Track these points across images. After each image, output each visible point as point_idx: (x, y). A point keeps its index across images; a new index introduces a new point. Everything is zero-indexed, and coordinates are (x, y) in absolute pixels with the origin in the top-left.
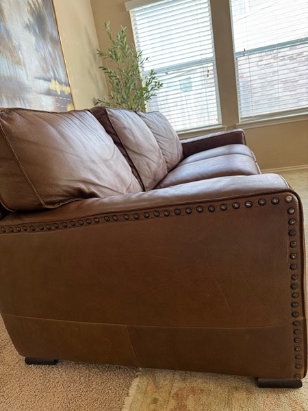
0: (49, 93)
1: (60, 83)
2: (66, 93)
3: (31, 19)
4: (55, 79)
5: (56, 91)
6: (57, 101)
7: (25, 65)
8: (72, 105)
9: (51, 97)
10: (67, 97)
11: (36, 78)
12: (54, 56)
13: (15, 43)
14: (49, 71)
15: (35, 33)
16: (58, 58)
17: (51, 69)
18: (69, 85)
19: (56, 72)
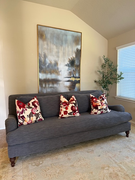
0: (68, 81)
1: (75, 78)
2: (77, 80)
3: (68, 63)
4: (73, 77)
5: (72, 80)
6: (71, 83)
7: (61, 75)
10: (78, 81)
11: (64, 78)
12: (75, 71)
13: (59, 70)
14: (71, 75)
15: (69, 66)
16: (77, 71)
17: (72, 74)
18: (80, 78)
19: (74, 75)
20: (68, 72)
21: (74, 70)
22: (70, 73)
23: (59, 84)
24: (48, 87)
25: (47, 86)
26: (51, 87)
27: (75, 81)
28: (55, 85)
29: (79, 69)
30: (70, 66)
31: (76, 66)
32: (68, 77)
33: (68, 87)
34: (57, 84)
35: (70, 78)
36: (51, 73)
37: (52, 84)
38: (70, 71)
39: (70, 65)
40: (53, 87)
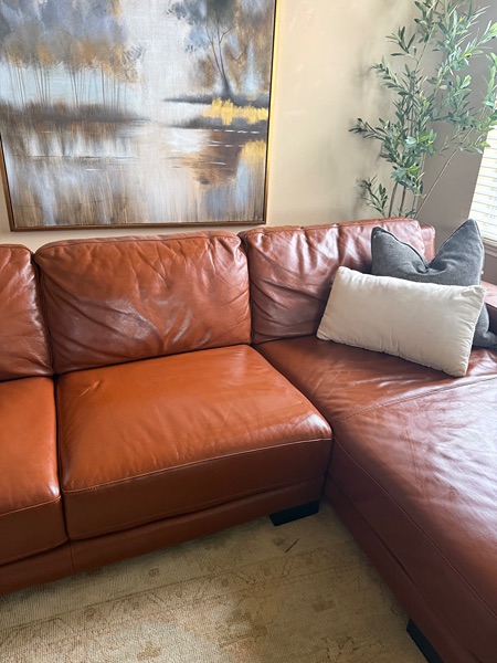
0: (195, 124)
1: (240, 102)
2: (253, 120)
4: (227, 96)
5: (220, 120)
6: (214, 137)
7: (144, 81)
8: (263, 142)
9: (200, 130)
10: (254, 127)
11: (168, 100)
12: (238, 53)
13: (130, 45)
14: (209, 82)
15: (196, 17)
16: (251, 54)
17: (219, 79)
18: (268, 106)
19: (232, 85)
20: (190, 61)
21: (228, 52)
22: (207, 69)
23: (136, 142)
24: (66, 159)
25: (56, 150)
26: (83, 162)
27: (240, 123)
28: (109, 150)
29: (262, 42)
30: (206, 20)
31: (242, 22)
32: (195, 93)
33: (195, 166)
34: (123, 138)
35: (208, 101)
36: (73, 62)
37: (87, 139)
38: (202, 53)
39: (203, 11)
40: (98, 163)
